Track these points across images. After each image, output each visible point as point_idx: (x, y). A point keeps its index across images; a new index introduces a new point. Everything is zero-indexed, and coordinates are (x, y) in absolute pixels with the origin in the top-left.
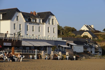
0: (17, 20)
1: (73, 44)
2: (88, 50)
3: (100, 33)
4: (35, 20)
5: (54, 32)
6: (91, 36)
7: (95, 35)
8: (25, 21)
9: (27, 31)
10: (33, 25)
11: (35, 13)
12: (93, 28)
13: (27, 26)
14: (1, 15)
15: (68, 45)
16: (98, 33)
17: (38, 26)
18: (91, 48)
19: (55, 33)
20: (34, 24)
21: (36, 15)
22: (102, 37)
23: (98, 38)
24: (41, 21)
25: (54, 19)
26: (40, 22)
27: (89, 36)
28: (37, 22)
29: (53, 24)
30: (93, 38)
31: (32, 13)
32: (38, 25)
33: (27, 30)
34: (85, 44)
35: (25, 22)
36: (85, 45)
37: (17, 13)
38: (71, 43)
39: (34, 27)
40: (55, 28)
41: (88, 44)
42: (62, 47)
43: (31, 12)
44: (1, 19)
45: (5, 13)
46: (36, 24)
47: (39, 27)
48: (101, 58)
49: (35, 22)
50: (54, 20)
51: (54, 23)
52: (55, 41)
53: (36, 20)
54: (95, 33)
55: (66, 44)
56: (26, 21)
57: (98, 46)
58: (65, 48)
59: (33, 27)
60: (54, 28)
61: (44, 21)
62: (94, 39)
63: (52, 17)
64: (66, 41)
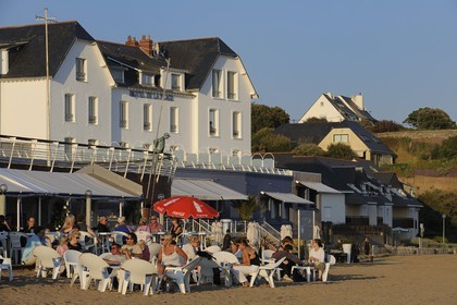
0: (80, 76)
1: (320, 187)
2: (363, 213)
3: (404, 135)
4: (153, 78)
5: (235, 134)
6: (365, 148)
7: (381, 142)
8: (112, 83)
9: (122, 130)
10: (146, 101)
11: (151, 42)
12: (361, 112)
13: (122, 105)
14: (5, 54)
15: (301, 190)
16: (393, 135)
17: (169, 104)
18: (378, 205)
19: (240, 137)
20: (150, 97)
21: (152, 52)
22: (412, 151)
23: (395, 157)
24: (181, 81)
25: (234, 73)
26: (175, 86)
27: (354, 148)
28: (162, 85)
29: (230, 94)
30: (372, 158)
31: (137, 43)
32: (167, 99)
33: (122, 123)
34: (353, 186)
35: (113, 88)
36: (352, 189)
37: (77, 44)
38: (313, 181)
39: (151, 108)
40: (239, 116)
41: (364, 188)
42: (277, 202)
43: (130, 42)
44: (5, 71)
45: (22, 46)
46: (157, 98)
47: (172, 110)
48: (436, 252)
49: (153, 89)
50: (236, 76)
51: (236, 91)
52: (248, 174)
53: (157, 78)
54: (379, 135)
55: (293, 186)
56: (119, 85)
57: (405, 192)
58: (288, 205)
59: (146, 107)
60: (235, 114)
61: (193, 82)
62: (378, 160)
63: (227, 65)
64: (290, 173)
